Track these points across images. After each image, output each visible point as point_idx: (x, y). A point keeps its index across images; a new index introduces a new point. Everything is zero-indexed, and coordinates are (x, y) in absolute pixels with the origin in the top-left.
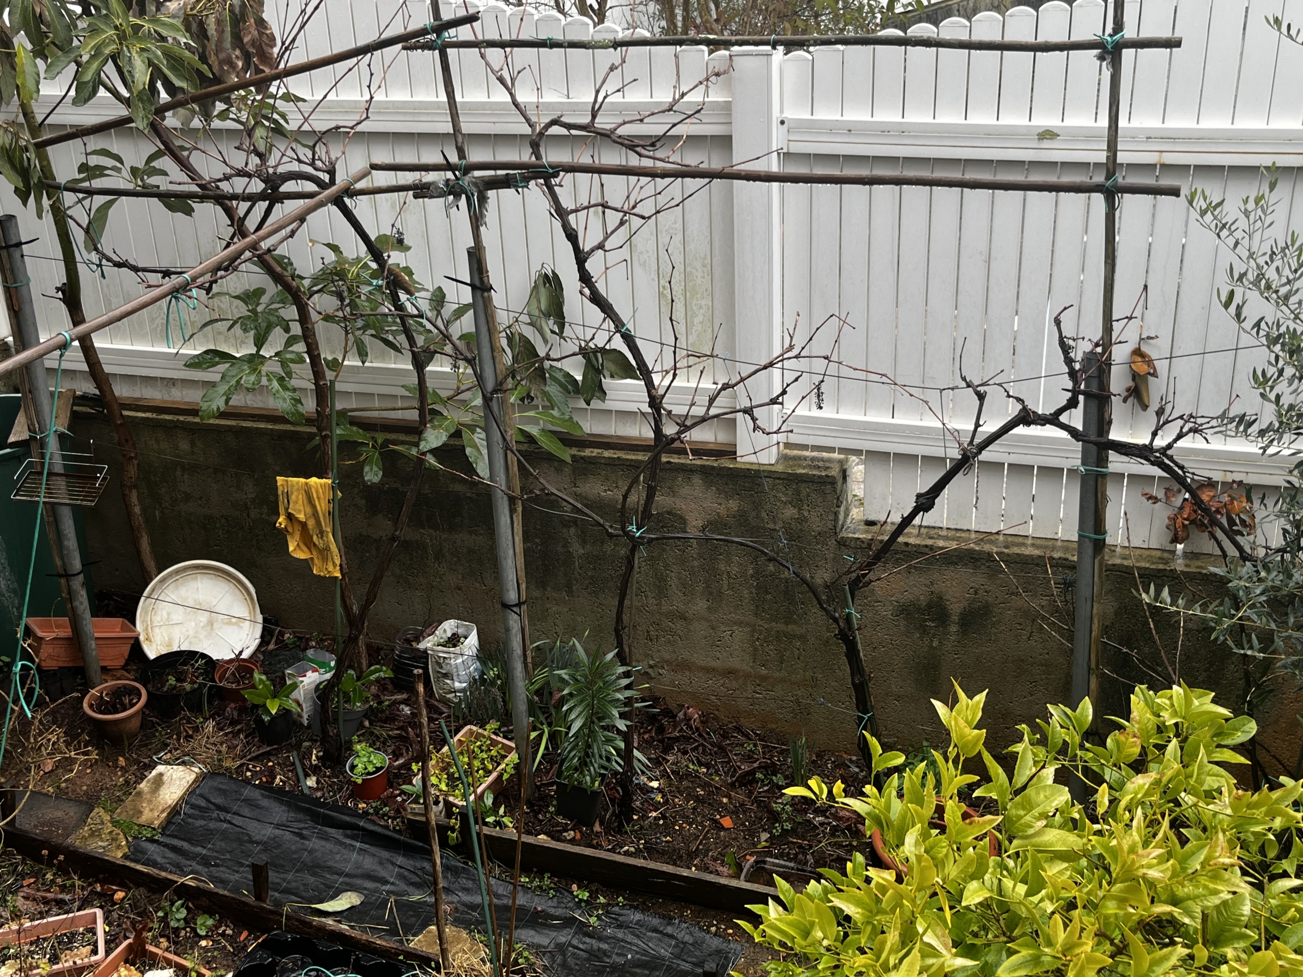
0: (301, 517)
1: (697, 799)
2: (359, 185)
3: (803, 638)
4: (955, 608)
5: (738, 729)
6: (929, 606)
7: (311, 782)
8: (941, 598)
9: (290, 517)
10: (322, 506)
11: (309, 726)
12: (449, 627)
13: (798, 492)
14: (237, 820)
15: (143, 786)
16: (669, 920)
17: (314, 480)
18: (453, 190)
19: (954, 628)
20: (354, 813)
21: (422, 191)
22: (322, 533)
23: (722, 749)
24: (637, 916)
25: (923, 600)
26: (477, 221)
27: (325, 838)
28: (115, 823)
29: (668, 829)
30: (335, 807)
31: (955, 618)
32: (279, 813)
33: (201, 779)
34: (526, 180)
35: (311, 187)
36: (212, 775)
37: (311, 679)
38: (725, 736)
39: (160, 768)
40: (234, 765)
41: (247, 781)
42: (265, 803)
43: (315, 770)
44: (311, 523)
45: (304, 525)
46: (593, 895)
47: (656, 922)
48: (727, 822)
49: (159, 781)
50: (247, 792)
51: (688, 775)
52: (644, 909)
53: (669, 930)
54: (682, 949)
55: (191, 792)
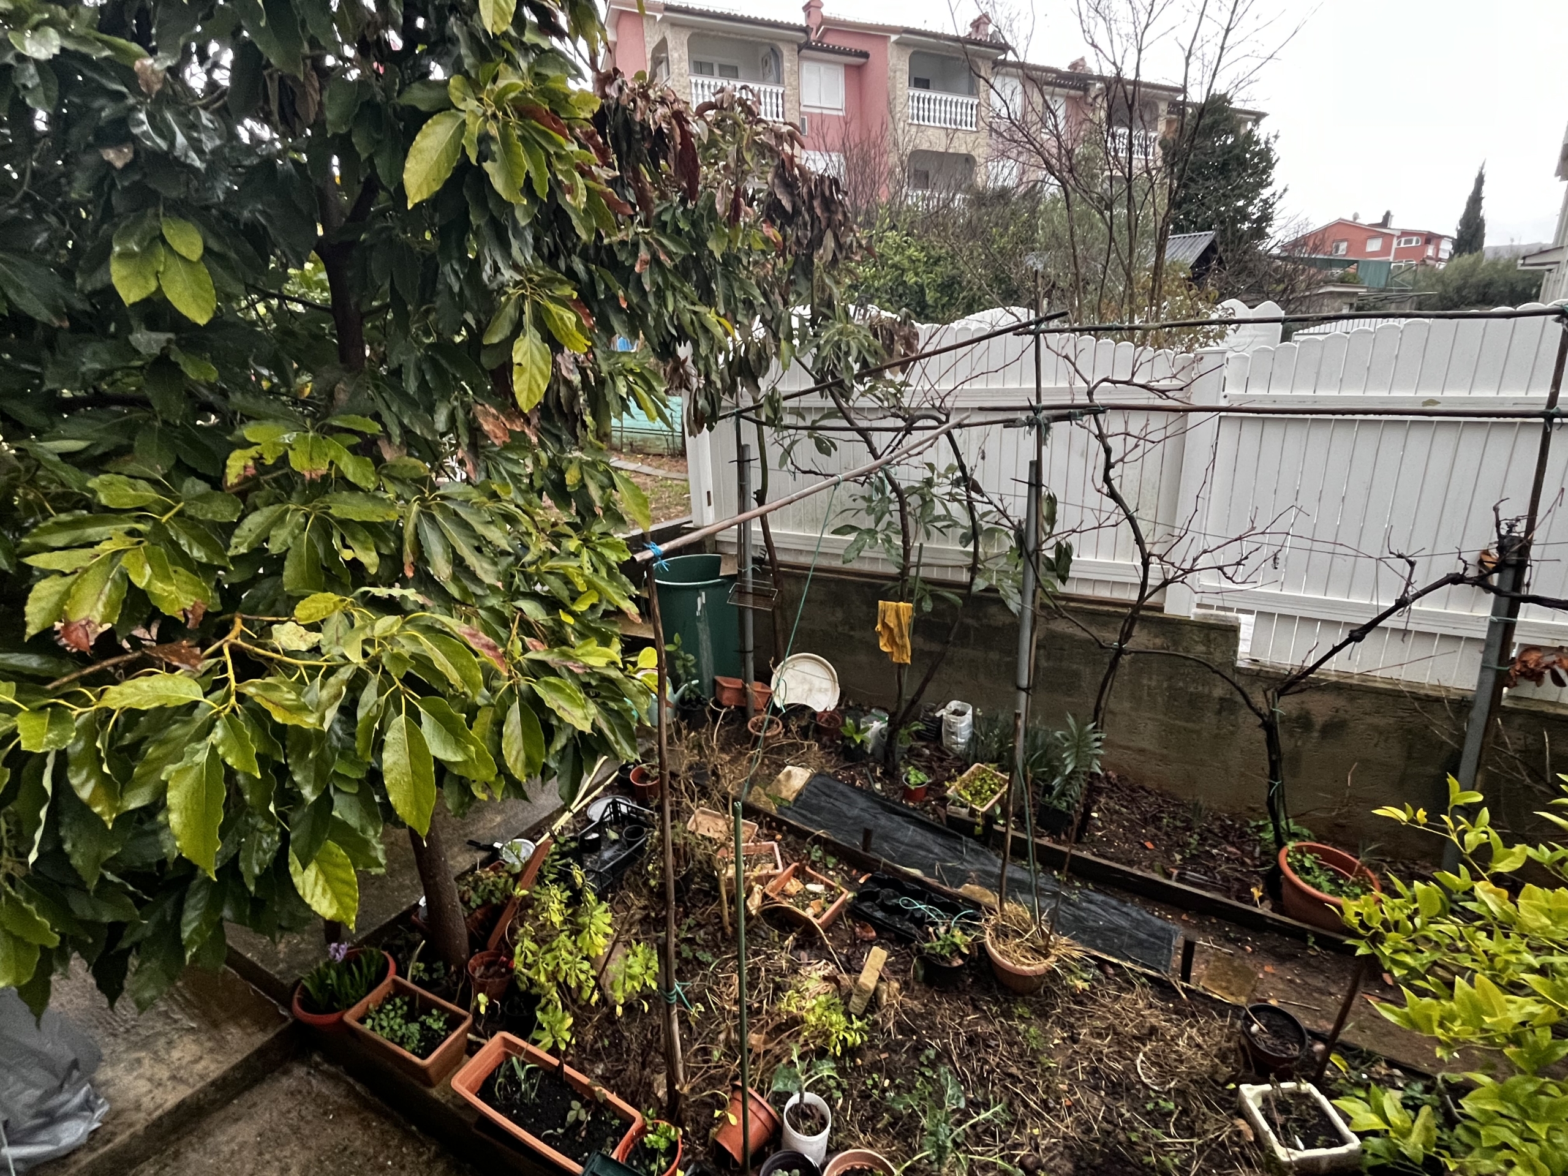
0: (892, 625)
1: (1124, 827)
2: (966, 422)
3: (1198, 732)
4: (1319, 721)
5: (1143, 788)
6: (1299, 717)
7: (878, 786)
8: (1308, 713)
9: (885, 625)
10: (905, 620)
11: (872, 754)
12: (954, 705)
13: (1207, 636)
14: (837, 803)
15: (781, 776)
16: (1125, 903)
17: (901, 604)
18: (1030, 423)
19: (1316, 734)
20: (908, 807)
21: (1009, 423)
22: (902, 636)
23: (1133, 799)
24: (1100, 898)
25: (1295, 714)
26: (1041, 442)
27: (892, 820)
28: (767, 795)
29: (1110, 843)
30: (894, 802)
31: (1318, 727)
32: (862, 802)
33: (813, 777)
34: (1082, 415)
35: (934, 423)
36: (819, 775)
37: (877, 726)
38: (1133, 791)
39: (789, 768)
40: (832, 771)
41: (840, 781)
42: (852, 795)
43: (879, 780)
44: (896, 630)
45: (891, 630)
46: (1070, 879)
47: (1114, 903)
48: (1149, 845)
49: (789, 775)
50: (841, 787)
51: (1116, 812)
52: (1107, 894)
53: (1125, 909)
54: (1138, 924)
55: (808, 784)
